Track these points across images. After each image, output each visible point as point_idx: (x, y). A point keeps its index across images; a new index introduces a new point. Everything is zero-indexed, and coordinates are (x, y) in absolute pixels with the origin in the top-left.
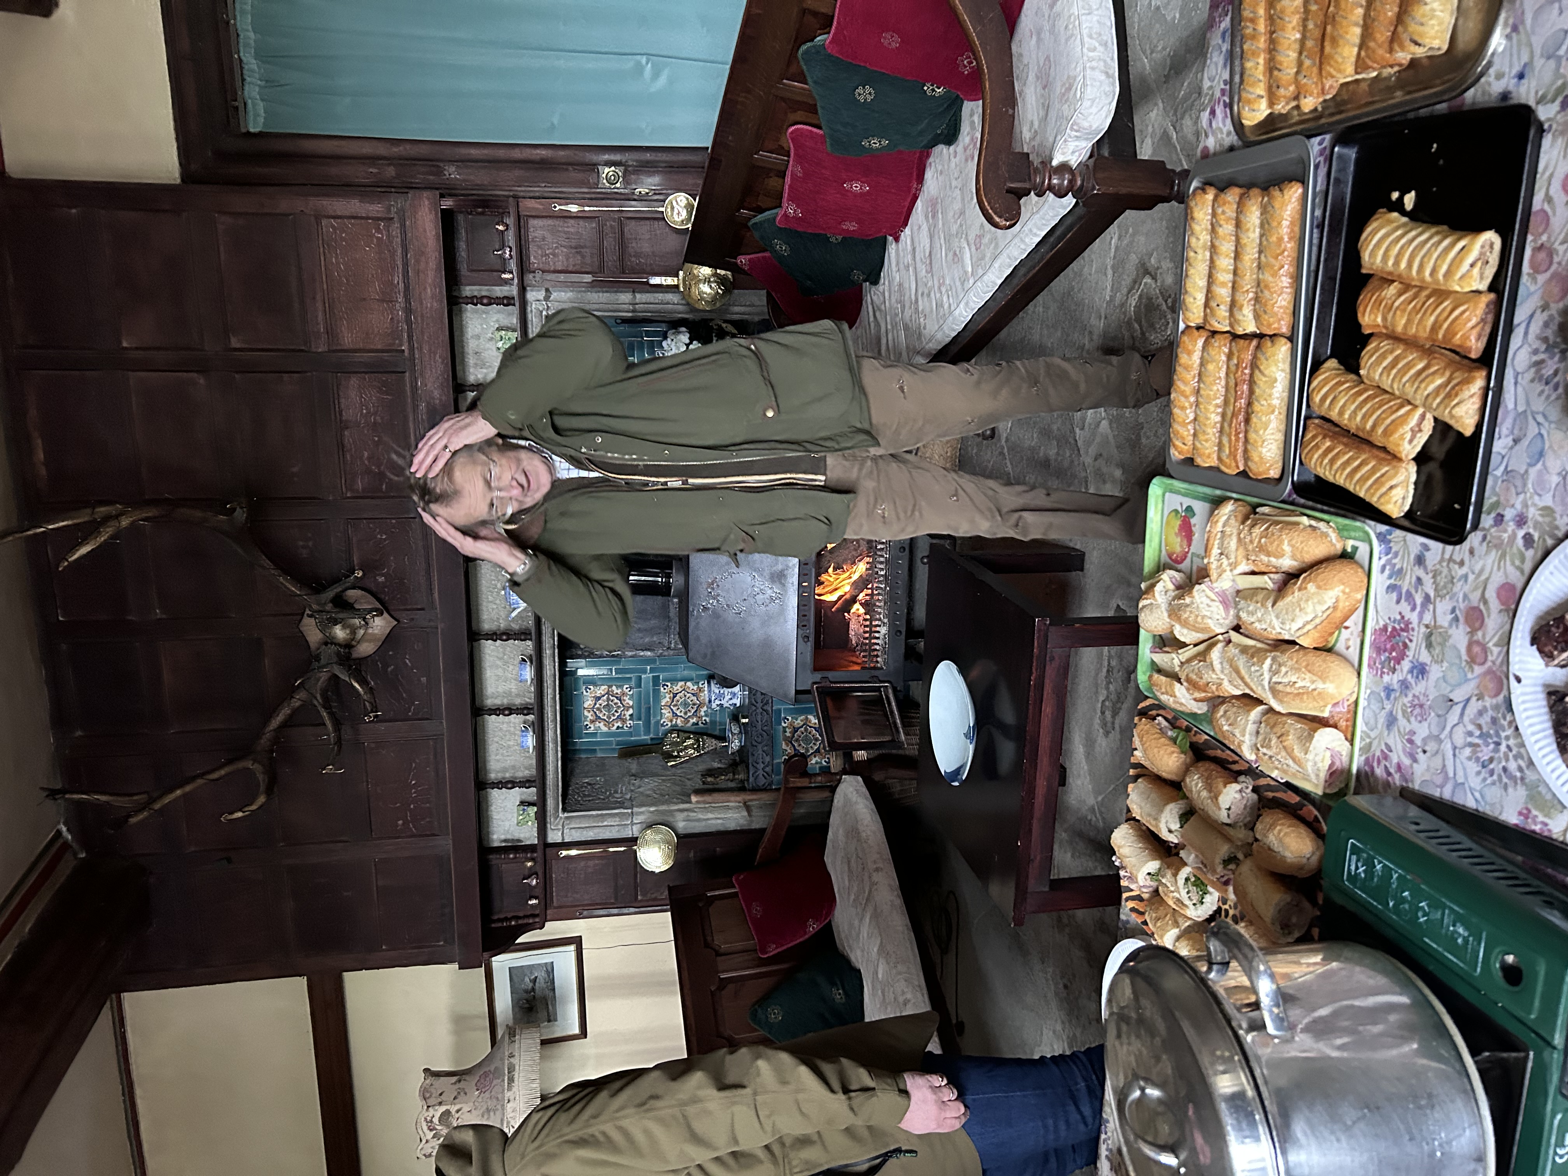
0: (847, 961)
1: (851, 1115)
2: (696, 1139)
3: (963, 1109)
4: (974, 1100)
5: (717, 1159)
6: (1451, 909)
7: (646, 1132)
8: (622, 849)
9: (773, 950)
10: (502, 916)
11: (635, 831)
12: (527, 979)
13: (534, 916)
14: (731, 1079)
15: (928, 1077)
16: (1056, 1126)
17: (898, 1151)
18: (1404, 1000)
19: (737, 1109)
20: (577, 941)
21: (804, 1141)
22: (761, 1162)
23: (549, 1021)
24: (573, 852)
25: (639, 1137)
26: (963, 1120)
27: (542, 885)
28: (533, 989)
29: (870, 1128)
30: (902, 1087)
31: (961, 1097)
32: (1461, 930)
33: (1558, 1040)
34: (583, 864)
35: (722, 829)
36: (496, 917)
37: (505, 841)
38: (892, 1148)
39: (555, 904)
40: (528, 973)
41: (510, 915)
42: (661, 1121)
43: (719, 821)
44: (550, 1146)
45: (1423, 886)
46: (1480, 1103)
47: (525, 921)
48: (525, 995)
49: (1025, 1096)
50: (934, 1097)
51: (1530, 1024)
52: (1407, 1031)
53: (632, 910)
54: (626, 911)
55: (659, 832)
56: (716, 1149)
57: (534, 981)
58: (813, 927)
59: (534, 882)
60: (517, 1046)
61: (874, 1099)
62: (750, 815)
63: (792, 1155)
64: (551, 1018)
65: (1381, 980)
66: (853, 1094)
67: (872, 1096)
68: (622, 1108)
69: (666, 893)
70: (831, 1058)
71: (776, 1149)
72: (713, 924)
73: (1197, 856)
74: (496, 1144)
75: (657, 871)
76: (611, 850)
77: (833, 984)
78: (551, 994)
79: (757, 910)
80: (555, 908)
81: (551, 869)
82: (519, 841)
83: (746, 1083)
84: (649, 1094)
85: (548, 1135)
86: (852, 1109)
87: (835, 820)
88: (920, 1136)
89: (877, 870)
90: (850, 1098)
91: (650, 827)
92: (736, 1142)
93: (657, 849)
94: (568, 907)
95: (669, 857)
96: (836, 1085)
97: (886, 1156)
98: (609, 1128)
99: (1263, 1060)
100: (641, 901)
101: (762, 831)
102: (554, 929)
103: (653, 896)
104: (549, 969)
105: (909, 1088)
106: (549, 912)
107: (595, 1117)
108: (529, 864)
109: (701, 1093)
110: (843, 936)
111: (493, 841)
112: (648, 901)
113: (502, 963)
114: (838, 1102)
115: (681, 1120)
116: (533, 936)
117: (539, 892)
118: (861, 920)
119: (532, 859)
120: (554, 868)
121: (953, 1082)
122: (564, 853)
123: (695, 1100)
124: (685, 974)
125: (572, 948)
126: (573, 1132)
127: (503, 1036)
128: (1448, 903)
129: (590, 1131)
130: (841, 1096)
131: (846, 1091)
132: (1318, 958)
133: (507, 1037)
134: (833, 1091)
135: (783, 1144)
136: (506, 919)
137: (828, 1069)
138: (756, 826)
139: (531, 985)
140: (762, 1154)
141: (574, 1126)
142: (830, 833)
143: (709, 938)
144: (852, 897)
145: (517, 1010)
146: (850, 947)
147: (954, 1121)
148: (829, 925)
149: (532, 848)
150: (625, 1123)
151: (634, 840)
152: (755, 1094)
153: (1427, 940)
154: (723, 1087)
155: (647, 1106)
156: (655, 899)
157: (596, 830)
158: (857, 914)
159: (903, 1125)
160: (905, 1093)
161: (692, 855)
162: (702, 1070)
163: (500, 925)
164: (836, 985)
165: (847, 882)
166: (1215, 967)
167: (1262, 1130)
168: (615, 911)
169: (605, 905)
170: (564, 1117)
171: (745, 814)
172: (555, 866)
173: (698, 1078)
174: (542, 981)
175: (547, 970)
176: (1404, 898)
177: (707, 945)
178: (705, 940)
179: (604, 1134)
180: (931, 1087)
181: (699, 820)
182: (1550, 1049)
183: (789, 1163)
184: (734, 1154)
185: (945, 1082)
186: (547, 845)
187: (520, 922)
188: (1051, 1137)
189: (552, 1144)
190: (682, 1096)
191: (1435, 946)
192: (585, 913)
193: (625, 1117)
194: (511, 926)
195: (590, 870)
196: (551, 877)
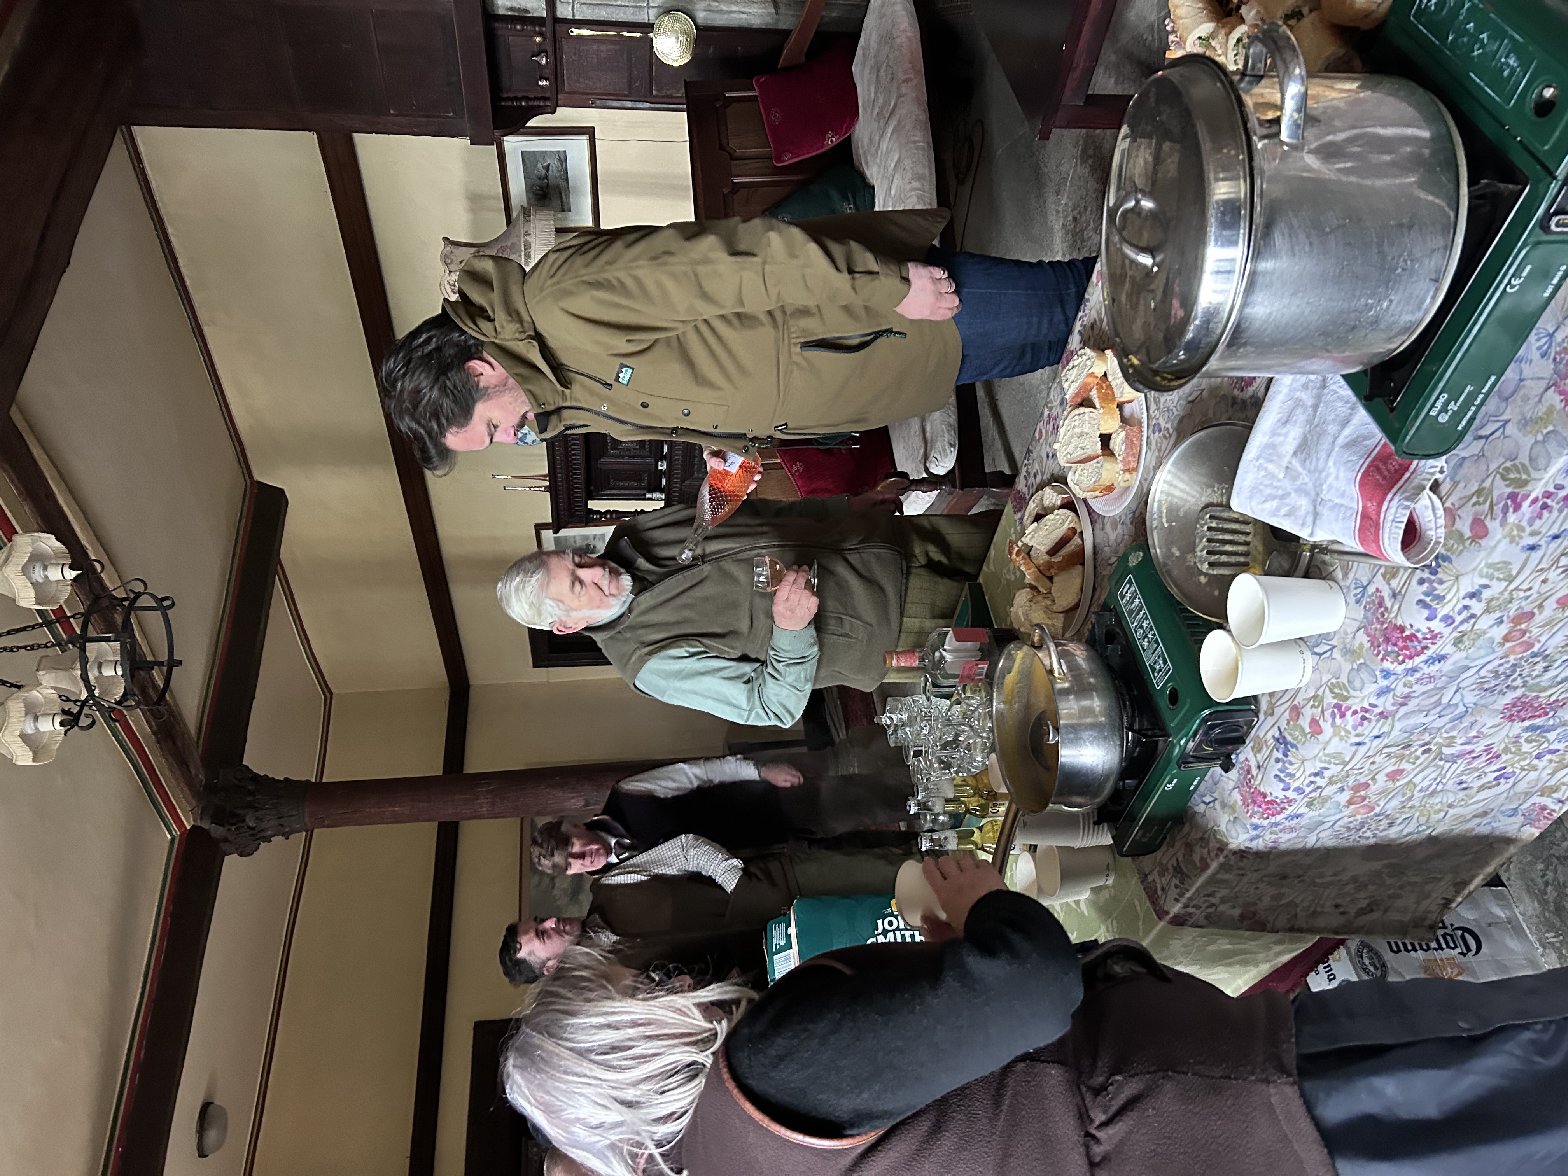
0: (862, 177)
1: (852, 293)
2: (705, 296)
3: (957, 302)
4: (968, 293)
5: (723, 317)
6: (1512, 38)
7: (660, 285)
8: (638, 35)
9: (789, 160)
10: (511, 95)
11: (649, 16)
12: (539, 165)
13: (545, 99)
14: (742, 247)
15: (931, 268)
16: (1040, 323)
17: (889, 331)
18: (1426, 134)
19: (746, 275)
20: (590, 132)
21: (804, 312)
22: (762, 324)
23: (563, 210)
24: (585, 32)
25: (652, 288)
26: (955, 311)
27: (552, 66)
28: (546, 177)
29: (866, 308)
30: (904, 275)
31: (957, 292)
32: (1512, 61)
33: (1560, 173)
34: (595, 47)
35: (745, 24)
36: (505, 96)
37: (511, 9)
38: (884, 328)
39: (567, 88)
40: (541, 159)
41: (520, 95)
42: (673, 276)
43: (744, 16)
44: (567, 284)
45: (1492, 15)
46: (1458, 230)
47: (536, 103)
48: (538, 182)
49: (1016, 294)
50: (933, 287)
51: (1540, 156)
52: (1416, 162)
53: (647, 105)
54: (640, 105)
55: (676, 19)
56: (722, 307)
57: (547, 168)
58: (832, 140)
59: (544, 61)
60: (532, 225)
61: (877, 282)
62: (777, 13)
63: (791, 322)
64: (565, 208)
65: (1409, 111)
66: (857, 275)
67: (873, 280)
68: (635, 259)
69: (683, 90)
70: (840, 239)
71: (778, 316)
72: (730, 127)
73: (1258, 12)
74: (516, 276)
75: (675, 64)
76: (626, 34)
77: (846, 198)
78: (564, 184)
79: (776, 116)
80: (567, 93)
81: (561, 47)
82: (526, 11)
83: (756, 251)
84: (663, 249)
85: (565, 274)
86: (854, 288)
87: (870, 22)
88: (912, 321)
89: (906, 81)
90: (853, 279)
91: (668, 12)
92: (742, 304)
93: (674, 39)
94: (579, 93)
95: (687, 51)
96: (842, 264)
97: (878, 335)
98: (622, 275)
99: (1267, 174)
100: (656, 97)
101: (786, 33)
102: (566, 116)
103: (669, 93)
104: (562, 158)
105: (911, 277)
106: (560, 96)
107: (609, 263)
108: (538, 39)
109: (713, 255)
110: (861, 152)
111: (498, 8)
112: (663, 97)
113: (514, 144)
114: (842, 280)
115: (693, 278)
116: (547, 121)
117: (547, 72)
118: (882, 135)
119: (541, 34)
120: (566, 47)
121: (952, 276)
122: (576, 32)
123: (706, 261)
124: (699, 175)
125: (586, 137)
126: (591, 273)
127: (518, 215)
128: (1511, 32)
129: (606, 275)
130: (846, 275)
131: (851, 271)
132: (1354, 86)
133: (522, 217)
134: (838, 269)
135: (784, 312)
136: (517, 99)
137: (836, 249)
138: (782, 26)
139: (544, 172)
140: (764, 318)
141: (591, 269)
142: (862, 39)
143: (724, 141)
144: (877, 110)
145: (531, 195)
146: (867, 163)
147: (946, 312)
148: (849, 140)
149: (540, 21)
150: (639, 273)
151: (648, 27)
152: (764, 262)
153: (1472, 75)
154: (734, 253)
155: (660, 261)
156: (671, 97)
157: (609, 10)
158: (879, 128)
159: (899, 309)
160: (906, 280)
161: (711, 50)
162: (715, 234)
163: (510, 104)
164: (848, 200)
165: (873, 95)
166: (1247, 79)
167: (1243, 232)
168: (629, 104)
169: (619, 97)
170: (579, 261)
171: (773, 10)
172: (566, 46)
173: (709, 243)
174: (555, 170)
175: (560, 159)
176: (1467, 30)
177: (722, 147)
178: (720, 144)
179: (619, 280)
180: (931, 278)
181: (721, 12)
182: (1549, 179)
183: (788, 329)
184: (738, 315)
185: (946, 275)
186: (556, 20)
187: (531, 103)
188: (1033, 332)
189: (570, 282)
190: (695, 255)
191: (1478, 80)
192: (598, 102)
193: (638, 267)
194: (522, 107)
195: (603, 55)
196: (562, 58)
